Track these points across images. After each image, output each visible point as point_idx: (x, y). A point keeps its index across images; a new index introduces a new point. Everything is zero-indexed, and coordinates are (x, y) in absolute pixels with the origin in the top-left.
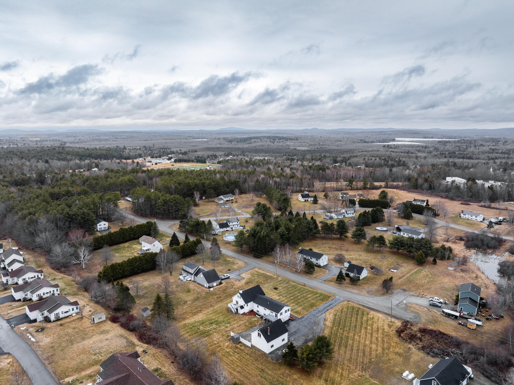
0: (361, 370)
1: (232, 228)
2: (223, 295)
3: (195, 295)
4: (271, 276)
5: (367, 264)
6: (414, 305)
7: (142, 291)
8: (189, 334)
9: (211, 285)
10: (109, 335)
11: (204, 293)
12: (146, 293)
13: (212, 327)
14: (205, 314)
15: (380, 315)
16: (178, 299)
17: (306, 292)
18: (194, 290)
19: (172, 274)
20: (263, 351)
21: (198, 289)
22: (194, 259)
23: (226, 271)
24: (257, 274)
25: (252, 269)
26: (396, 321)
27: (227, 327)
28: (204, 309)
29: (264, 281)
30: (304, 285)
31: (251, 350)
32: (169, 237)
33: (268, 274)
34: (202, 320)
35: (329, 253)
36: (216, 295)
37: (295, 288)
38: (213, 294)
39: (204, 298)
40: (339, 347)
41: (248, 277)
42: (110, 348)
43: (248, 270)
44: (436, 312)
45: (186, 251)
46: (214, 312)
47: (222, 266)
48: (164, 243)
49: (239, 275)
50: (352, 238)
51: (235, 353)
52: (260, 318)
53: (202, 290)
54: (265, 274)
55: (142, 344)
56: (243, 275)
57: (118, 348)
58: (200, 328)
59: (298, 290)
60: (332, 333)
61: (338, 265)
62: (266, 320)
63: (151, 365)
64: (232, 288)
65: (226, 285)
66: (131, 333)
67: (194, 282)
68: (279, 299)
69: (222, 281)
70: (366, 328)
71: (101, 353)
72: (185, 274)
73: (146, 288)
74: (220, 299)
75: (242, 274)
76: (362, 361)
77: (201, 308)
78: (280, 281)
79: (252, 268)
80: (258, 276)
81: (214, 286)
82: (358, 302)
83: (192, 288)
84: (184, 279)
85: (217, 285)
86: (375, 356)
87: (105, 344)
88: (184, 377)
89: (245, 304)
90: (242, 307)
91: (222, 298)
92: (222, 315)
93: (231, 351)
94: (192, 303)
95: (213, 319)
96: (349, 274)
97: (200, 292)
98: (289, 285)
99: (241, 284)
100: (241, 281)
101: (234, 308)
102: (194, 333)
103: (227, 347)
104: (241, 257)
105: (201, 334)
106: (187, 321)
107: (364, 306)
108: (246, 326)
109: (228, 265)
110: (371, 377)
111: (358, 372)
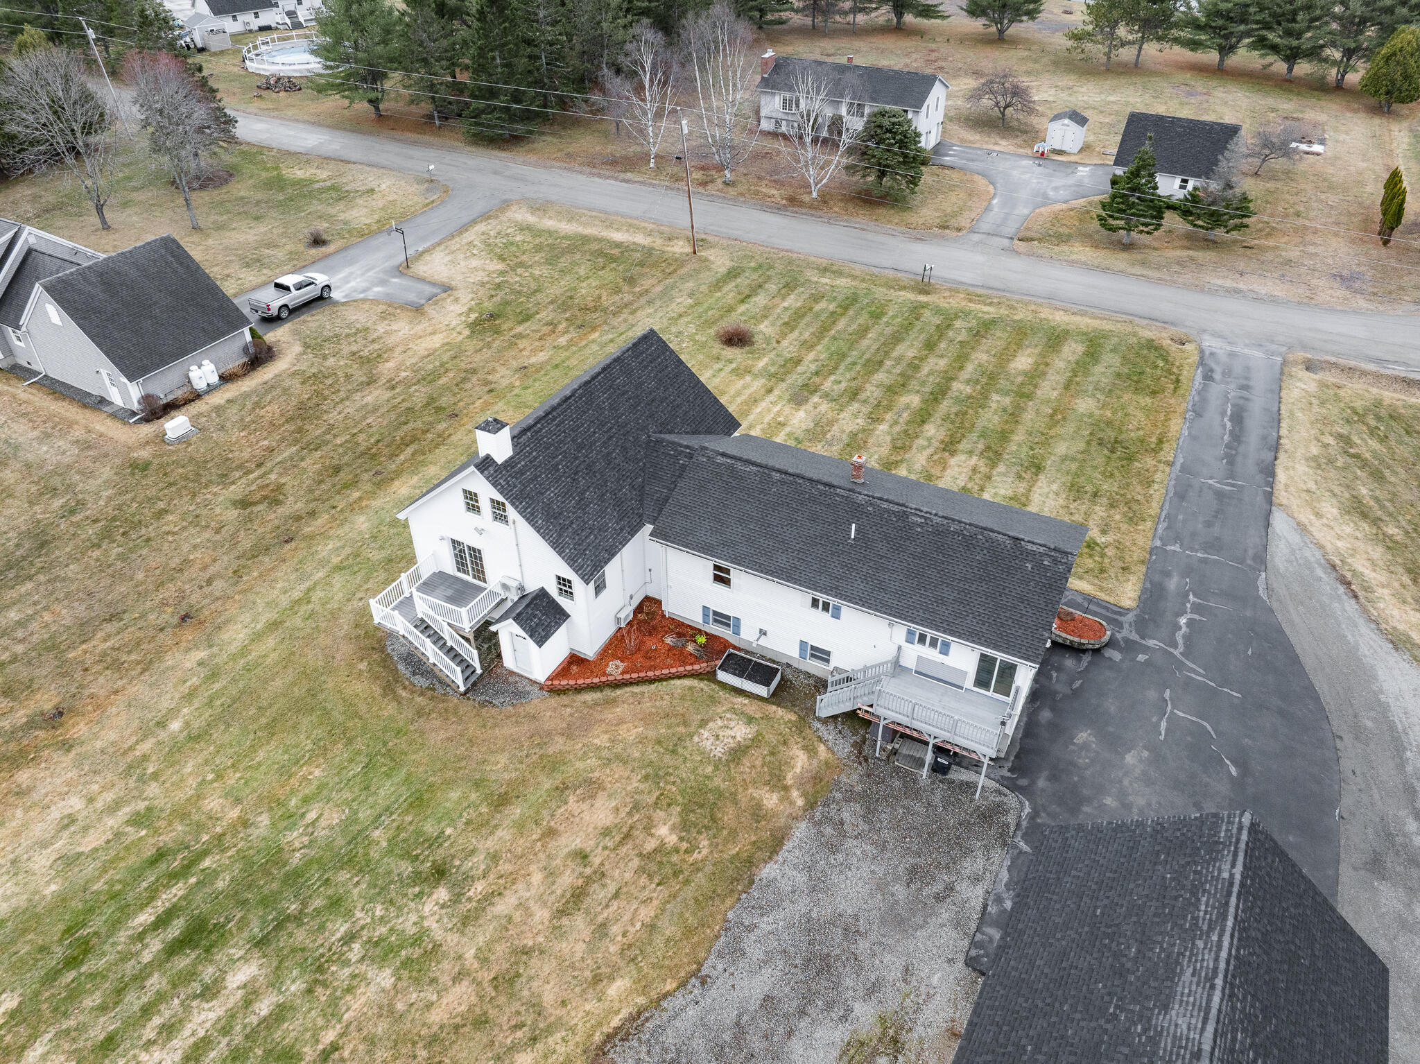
1: (291, 14)
2: (289, 466)
4: (649, 251)
9: (163, 384)
11: (106, 472)
17: (977, 335)
21: (44, 437)
23: (292, 256)
24: (538, 249)
25: (485, 217)
27: (420, 962)
28: (100, 686)
29: (618, 291)
30: (922, 287)
33: (618, 236)
34: (60, 904)
36: (224, 480)
37: (876, 316)
39: (107, 534)
41: (481, 276)
43: (465, 228)
46: (225, 717)
47: (257, 218)
49: (405, 269)
52: (775, 698)
53: (86, 446)
54: (600, 240)
56: (437, 266)
61: (1003, 143)
64: (371, 381)
65: (308, 365)
67: (15, 372)
68: (819, 430)
69: (273, 336)
74: (275, 516)
75: (420, 255)
77: (63, 670)
78: (733, 274)
79: (480, 207)
80: (549, 262)
81: (200, 385)
85: (225, 378)
89: (568, 573)
90: (542, 614)
91: (293, 505)
92: (320, 751)
97: (62, 470)
98: (815, 299)
99: (437, 341)
100: (431, 311)
101: (447, 634)
104: (387, 150)
108: (656, 863)
109: (299, 209)
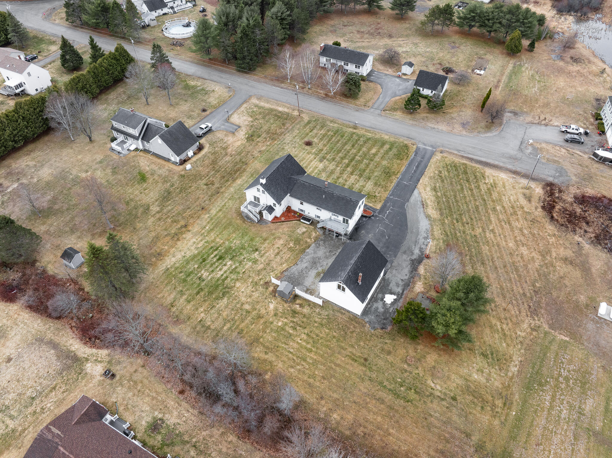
0: (529, 313)
1: (172, 8)
2: (214, 176)
3: (160, 185)
4: (288, 114)
5: (435, 62)
6: (544, 145)
7: (43, 195)
8: (185, 297)
9: (183, 156)
10: (9, 344)
11: (176, 177)
12: (54, 200)
13: (225, 268)
14: (198, 233)
15: (503, 176)
16: (127, 203)
17: (365, 142)
18: (152, 174)
19: (93, 138)
20: (348, 311)
21: (160, 168)
22: (124, 93)
23: (201, 116)
24: (260, 113)
25: (245, 101)
26: (533, 185)
27: (255, 262)
28: (191, 221)
29: (281, 128)
30: (355, 127)
31: (324, 313)
32: (54, 42)
33: (280, 109)
34: (199, 254)
35: (363, 44)
36: (201, 179)
37: (342, 136)
38: (195, 177)
39: (181, 191)
40: (473, 267)
41: (247, 123)
42: (25, 386)
43: (240, 106)
44: (581, 154)
45: (103, 79)
46: (216, 226)
47: (186, 101)
48: (48, 60)
49: (227, 120)
50: (392, 9)
51: (298, 328)
52: (311, 224)
53: (169, 171)
54: (276, 110)
55: (94, 351)
56: (236, 119)
57: (45, 383)
58: (204, 276)
59: (349, 140)
60: (447, 235)
61: (390, 70)
62: (323, 228)
63: (138, 414)
64: (226, 154)
65: (212, 150)
66: (58, 324)
67: (146, 151)
69: (202, 142)
70: (494, 209)
71: (8, 407)
72: (121, 138)
73: (49, 185)
74: (214, 187)
75: (231, 116)
76: (521, 292)
77: (183, 218)
79: (244, 98)
80: (263, 118)
81: (190, 156)
82: (459, 151)
83: (148, 168)
84: (123, 149)
85: (195, 154)
86: (536, 275)
87: (8, 377)
88: (222, 430)
89: (275, 203)
90: (270, 209)
91: (217, 185)
92: (234, 232)
93: (286, 324)
94: (162, 210)
95: (221, 246)
96: (419, 90)
97: (167, 177)
98: (328, 131)
99: (239, 143)
100: (236, 133)
101: (254, 213)
102: (195, 292)
103: (276, 315)
105: (210, 293)
106: (170, 261)
107: (471, 160)
108: (290, 249)
109: (196, 97)
110: (551, 327)
111: (527, 321)
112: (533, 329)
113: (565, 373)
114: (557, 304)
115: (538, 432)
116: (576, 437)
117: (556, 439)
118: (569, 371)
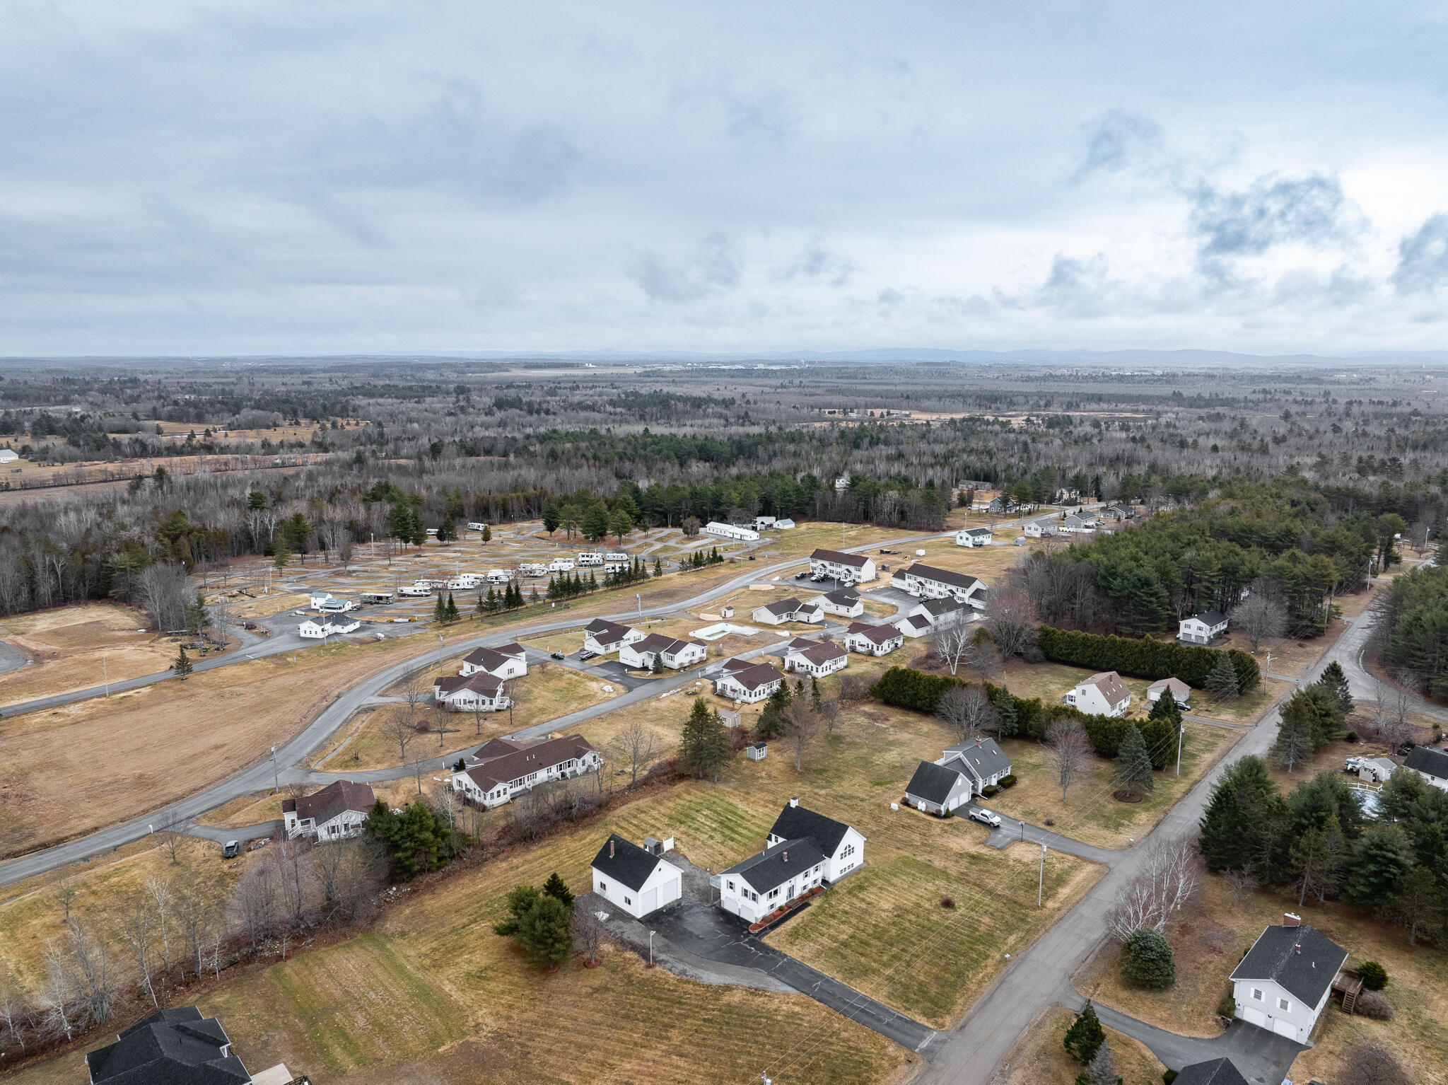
0: (502, 1031)
49: (1021, 841)
81: (919, 807)
110: (468, 1044)
111: (493, 1024)
112: (478, 1025)
113: (406, 1018)
114: (494, 1067)
115: (378, 971)
116: (347, 993)
117: (359, 978)
118: (405, 1023)
